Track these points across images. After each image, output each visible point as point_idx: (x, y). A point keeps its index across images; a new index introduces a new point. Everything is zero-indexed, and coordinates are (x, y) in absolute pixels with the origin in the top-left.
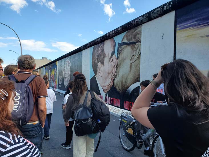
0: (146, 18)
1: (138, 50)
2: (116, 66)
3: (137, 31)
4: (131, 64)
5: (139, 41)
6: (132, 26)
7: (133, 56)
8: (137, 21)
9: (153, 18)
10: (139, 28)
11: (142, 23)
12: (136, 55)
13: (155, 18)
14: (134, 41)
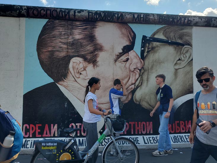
0: (204, 22)
1: (188, 55)
2: (140, 70)
3: (185, 31)
4: (176, 70)
5: (190, 44)
6: (179, 22)
7: (179, 60)
8: (190, 20)
9: (212, 25)
10: (187, 28)
11: (196, 25)
12: (184, 60)
13: (213, 26)
14: (180, 41)
